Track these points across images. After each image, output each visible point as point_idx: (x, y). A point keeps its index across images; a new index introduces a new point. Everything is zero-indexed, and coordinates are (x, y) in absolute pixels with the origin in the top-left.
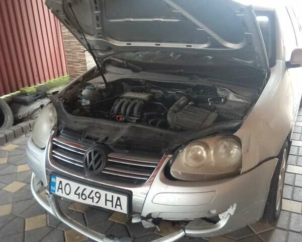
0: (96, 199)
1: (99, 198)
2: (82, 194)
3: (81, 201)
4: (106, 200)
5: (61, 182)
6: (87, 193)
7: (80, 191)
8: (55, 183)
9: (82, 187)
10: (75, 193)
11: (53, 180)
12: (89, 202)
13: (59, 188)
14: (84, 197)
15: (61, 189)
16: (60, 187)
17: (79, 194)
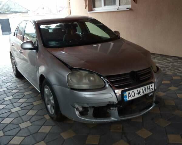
0: (144, 91)
3: (140, 96)
4: (148, 89)
5: (129, 93)
6: (141, 91)
7: (139, 91)
8: (126, 96)
9: (139, 89)
10: (137, 94)
11: (125, 94)
12: (142, 94)
13: (129, 96)
14: (140, 93)
15: (130, 96)
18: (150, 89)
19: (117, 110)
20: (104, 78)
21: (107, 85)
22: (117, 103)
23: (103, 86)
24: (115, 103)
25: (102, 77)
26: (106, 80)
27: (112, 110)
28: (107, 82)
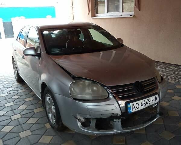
0: (149, 103)
1: (150, 101)
2: (144, 104)
3: (144, 107)
4: (152, 100)
5: (133, 105)
6: (145, 102)
7: (143, 103)
8: (130, 107)
9: (143, 100)
10: (141, 106)
11: (129, 106)
12: (147, 106)
14: (145, 105)
15: (135, 108)
16: (134, 107)
17: (143, 105)
18: (154, 100)
19: (120, 122)
20: (108, 88)
21: (111, 96)
22: (121, 115)
23: (107, 97)
24: (118, 115)
25: (105, 88)
26: (109, 91)
27: (116, 122)
28: (111, 93)
